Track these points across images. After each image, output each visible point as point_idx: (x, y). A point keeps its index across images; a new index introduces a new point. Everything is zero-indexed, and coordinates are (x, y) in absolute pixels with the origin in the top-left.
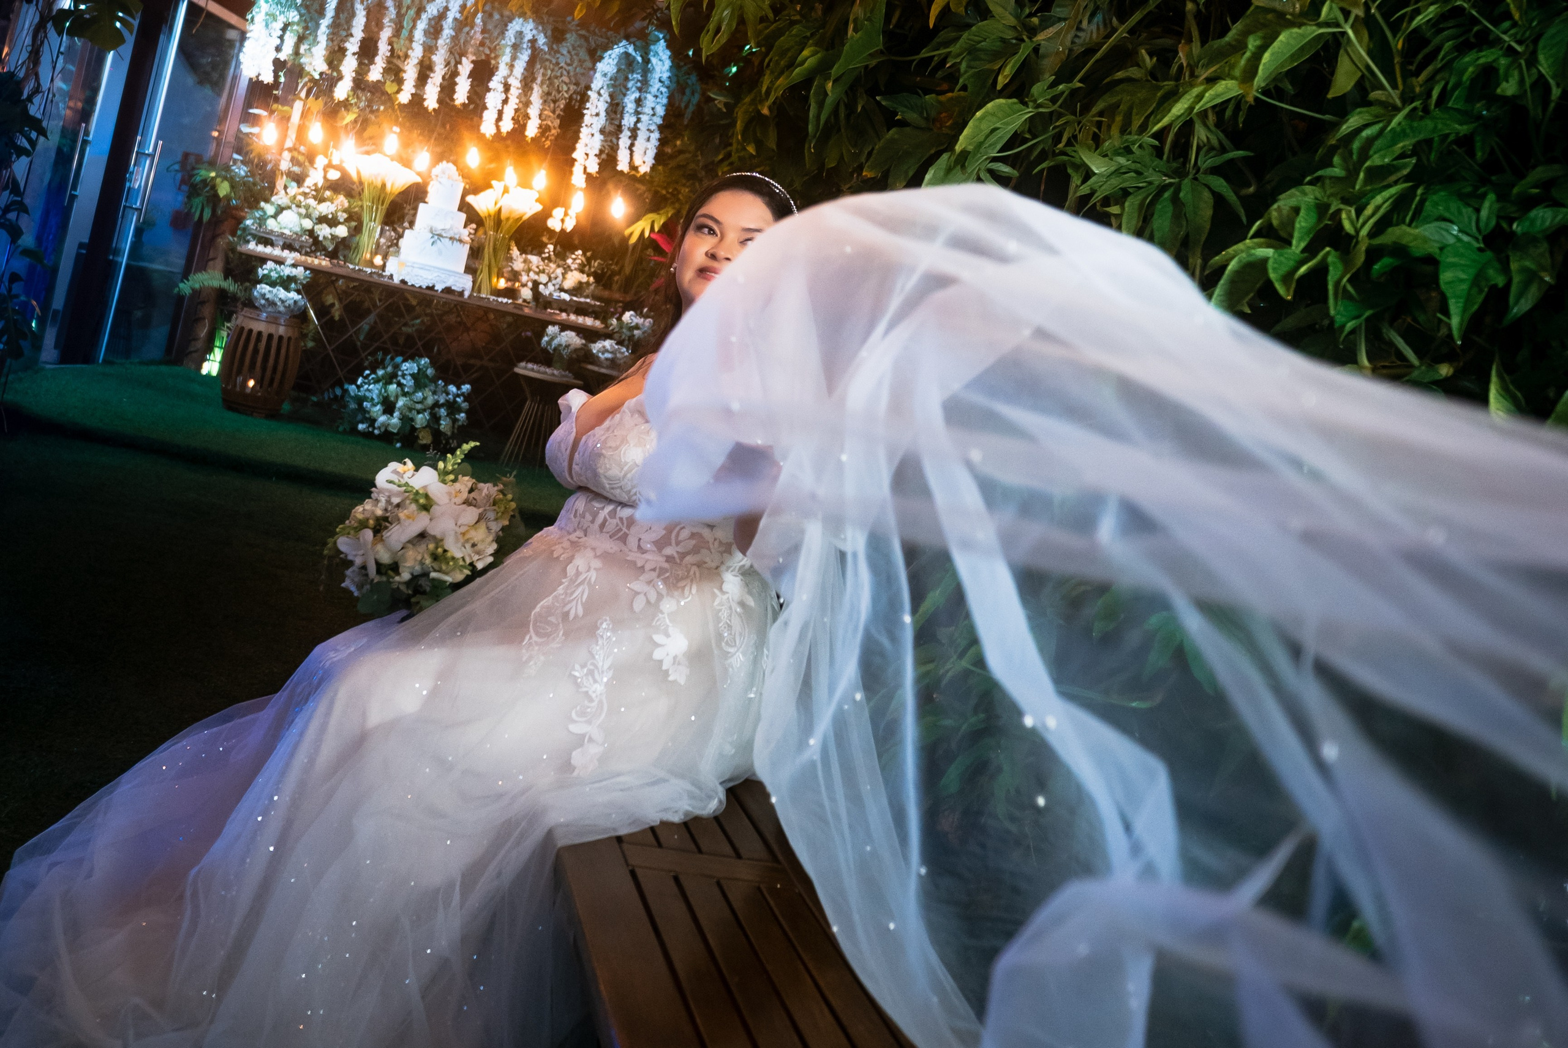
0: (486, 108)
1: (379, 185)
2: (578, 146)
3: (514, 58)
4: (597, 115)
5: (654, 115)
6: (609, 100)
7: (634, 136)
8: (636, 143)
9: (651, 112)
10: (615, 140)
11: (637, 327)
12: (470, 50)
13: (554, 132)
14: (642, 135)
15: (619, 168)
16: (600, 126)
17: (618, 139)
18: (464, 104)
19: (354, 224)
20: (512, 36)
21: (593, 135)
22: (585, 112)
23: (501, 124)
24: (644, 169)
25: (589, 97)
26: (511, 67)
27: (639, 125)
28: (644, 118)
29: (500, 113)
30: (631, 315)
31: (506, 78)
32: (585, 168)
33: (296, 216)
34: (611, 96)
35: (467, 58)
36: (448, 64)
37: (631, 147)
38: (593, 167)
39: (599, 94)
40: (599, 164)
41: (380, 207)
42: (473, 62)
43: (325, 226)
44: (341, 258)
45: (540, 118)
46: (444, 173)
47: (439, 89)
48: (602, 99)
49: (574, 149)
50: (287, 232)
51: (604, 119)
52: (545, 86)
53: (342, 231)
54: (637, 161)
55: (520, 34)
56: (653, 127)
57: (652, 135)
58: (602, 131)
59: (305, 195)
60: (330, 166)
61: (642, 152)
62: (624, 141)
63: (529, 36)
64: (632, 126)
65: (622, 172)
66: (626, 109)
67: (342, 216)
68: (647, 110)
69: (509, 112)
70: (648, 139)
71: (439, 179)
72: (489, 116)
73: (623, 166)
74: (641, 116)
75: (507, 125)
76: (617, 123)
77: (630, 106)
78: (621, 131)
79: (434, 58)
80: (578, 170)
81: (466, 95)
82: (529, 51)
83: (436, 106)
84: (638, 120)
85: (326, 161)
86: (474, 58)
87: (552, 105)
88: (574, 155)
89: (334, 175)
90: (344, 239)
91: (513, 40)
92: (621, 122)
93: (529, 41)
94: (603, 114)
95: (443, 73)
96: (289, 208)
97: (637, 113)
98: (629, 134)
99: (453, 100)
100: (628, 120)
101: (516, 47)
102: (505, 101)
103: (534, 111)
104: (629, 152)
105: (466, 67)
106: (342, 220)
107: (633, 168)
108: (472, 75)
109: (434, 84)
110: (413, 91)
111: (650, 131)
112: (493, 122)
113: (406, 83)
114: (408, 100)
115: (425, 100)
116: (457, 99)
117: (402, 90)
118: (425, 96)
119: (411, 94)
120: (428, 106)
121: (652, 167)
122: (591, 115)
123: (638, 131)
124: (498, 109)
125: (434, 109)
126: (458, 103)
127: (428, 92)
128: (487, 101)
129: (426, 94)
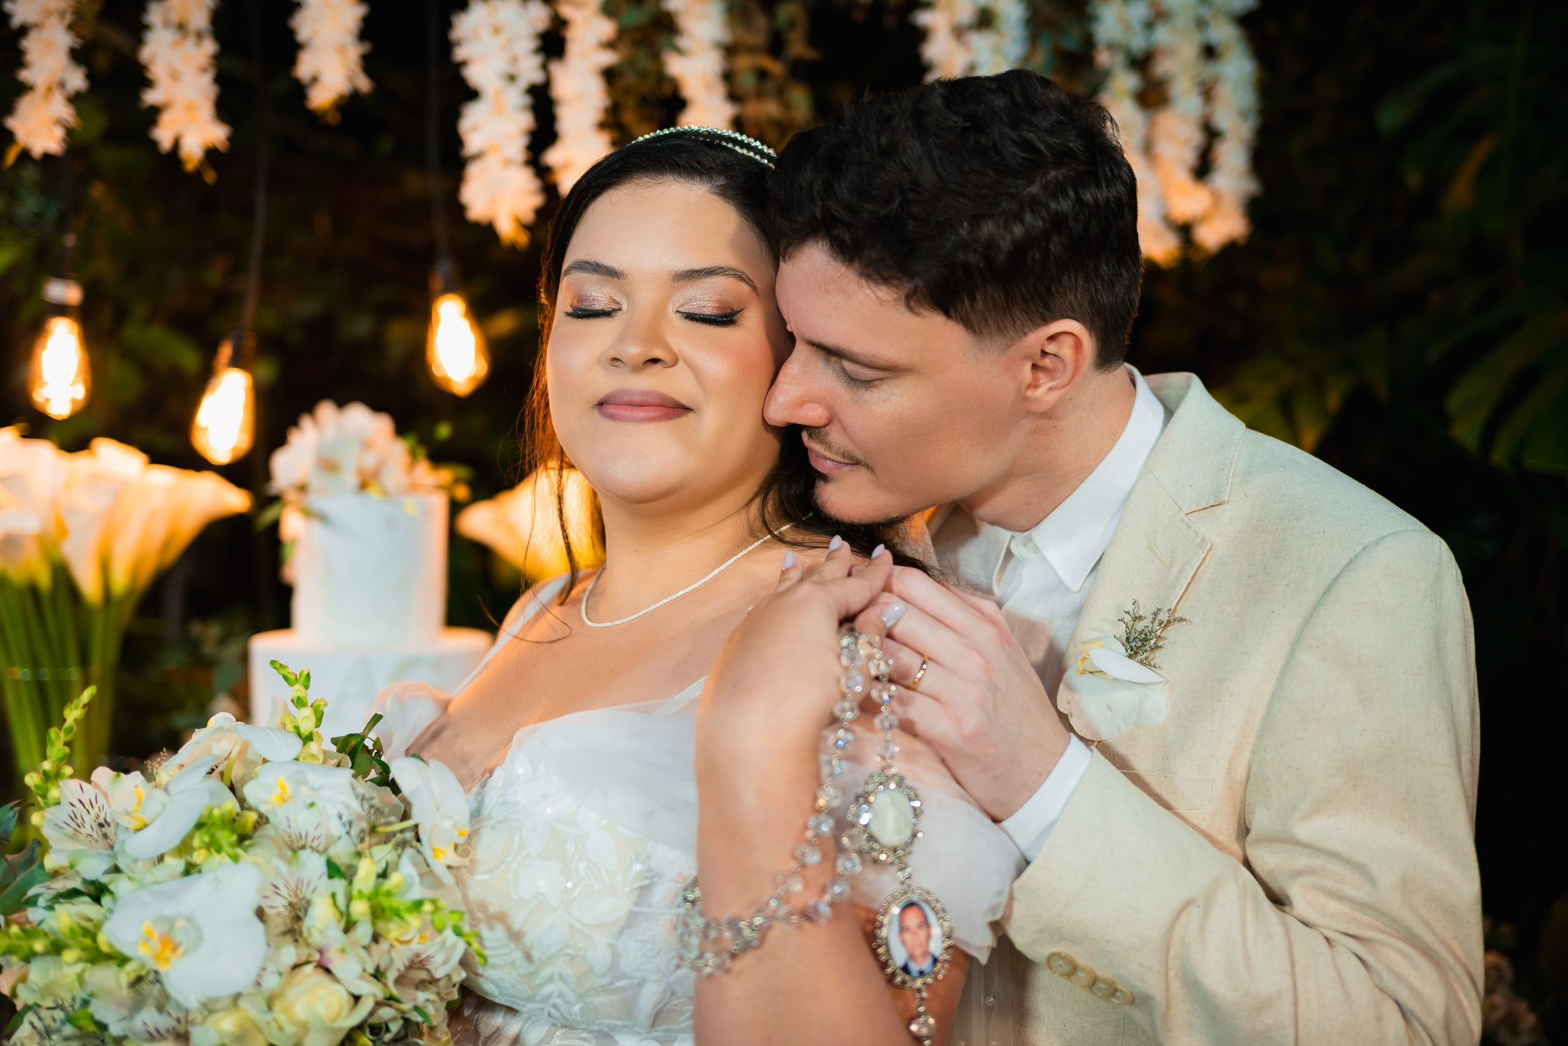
0: (472, 95)
1: (44, 579)
4: (985, 20)
7: (1153, 94)
8: (1169, 118)
14: (1184, 71)
18: (349, 104)
23: (553, 157)
24: (1214, 231)
27: (1163, 33)
29: (543, 110)
37: (1150, 152)
41: (74, 672)
45: (731, 97)
46: (328, 465)
47: (209, 47)
51: (1021, 32)
54: (1188, 201)
56: (1224, 33)
57: (1224, 69)
61: (1191, 156)
64: (1140, 43)
69: (579, 85)
70: (1207, 92)
71: (316, 501)
72: (492, 131)
76: (1071, 42)
78: (1103, 75)
81: (354, 51)
83: (217, 134)
84: (1156, 14)
92: (1088, 36)
94: (1011, 12)
98: (1129, 80)
99: (299, 90)
100: (1120, 19)
102: (552, 46)
103: (694, 67)
109: (181, 27)
110: (77, 80)
111: (1210, 52)
112: (516, 147)
113: (31, 45)
114: (59, 133)
115: (154, 113)
116: (315, 80)
117: (24, 89)
118: (151, 97)
119: (75, 99)
120: (176, 145)
121: (1254, 209)
122: (959, 32)
123: (1162, 67)
124: (523, 83)
125: (211, 154)
126: (321, 97)
127: (158, 71)
128: (460, 54)
129: (148, 83)
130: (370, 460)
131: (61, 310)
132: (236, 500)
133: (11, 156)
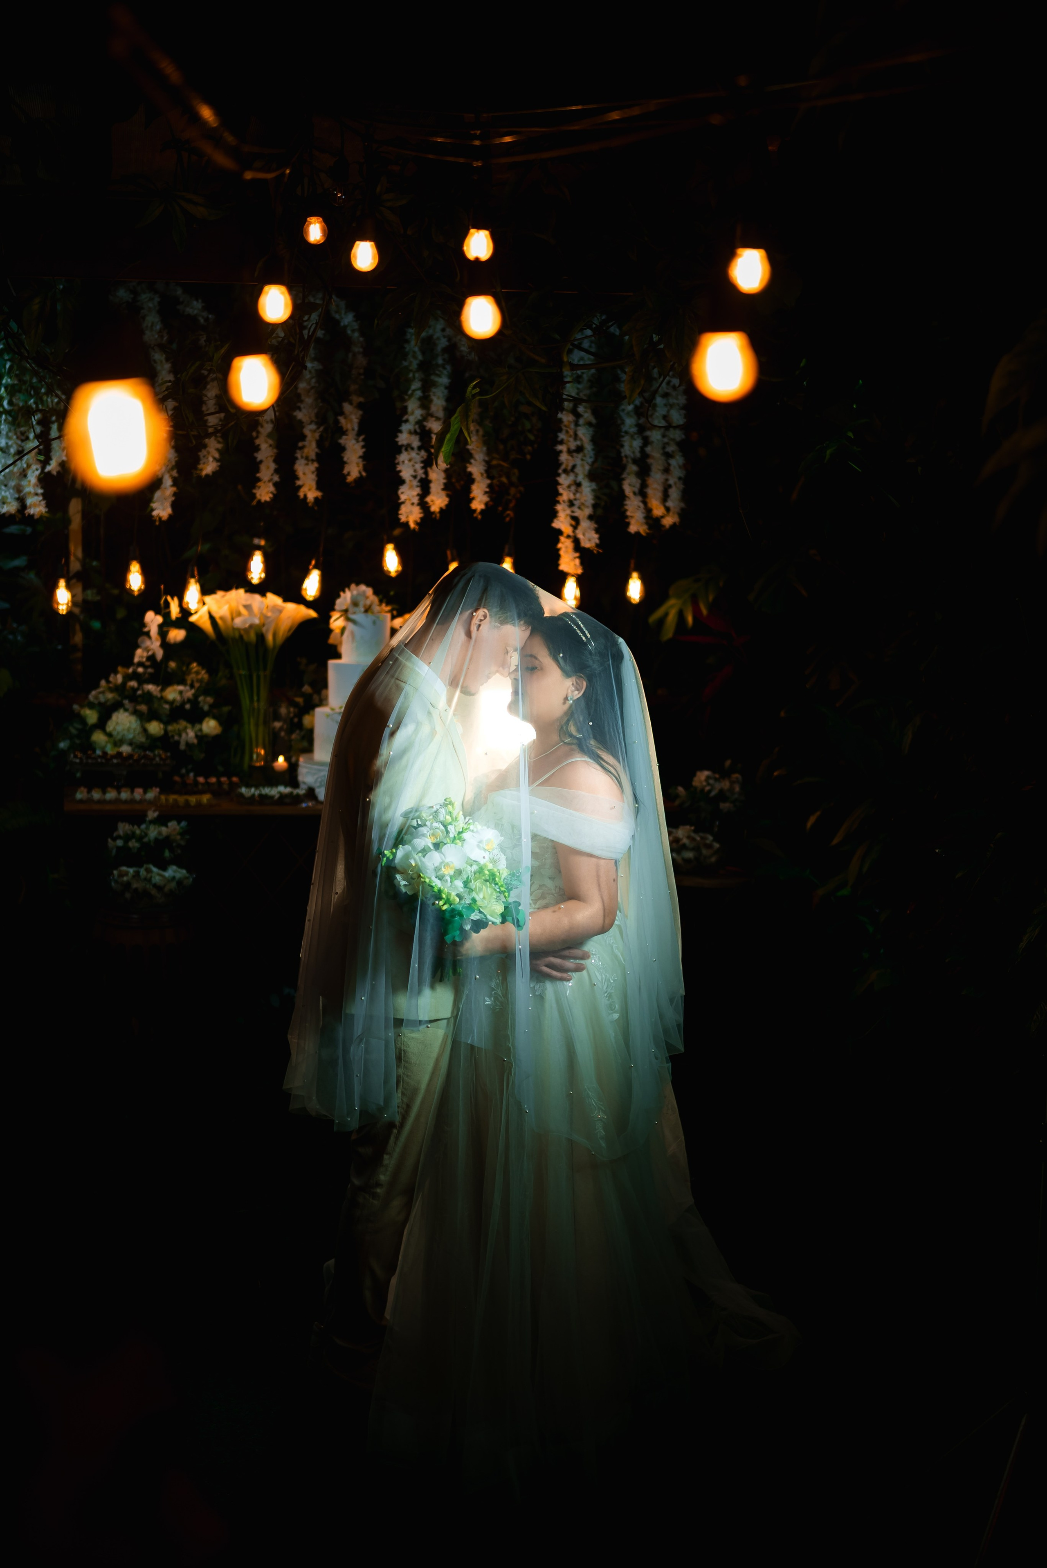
0: (402, 482)
2: (559, 507)
3: (427, 386)
4: (580, 449)
5: (667, 428)
6: (594, 421)
7: (644, 472)
8: (650, 481)
9: (663, 423)
10: (614, 484)
11: (722, 796)
12: (353, 387)
13: (513, 491)
14: (657, 463)
15: (633, 529)
16: (587, 468)
17: (620, 481)
18: (359, 480)
19: (226, 709)
20: (416, 349)
21: (578, 485)
22: (559, 447)
23: (428, 499)
24: (668, 521)
25: (561, 421)
26: (425, 402)
27: (648, 449)
28: (655, 436)
29: (425, 486)
30: (708, 778)
31: (420, 423)
32: (576, 542)
33: (133, 719)
34: (595, 413)
35: (351, 403)
36: (321, 419)
37: (642, 493)
38: (590, 538)
39: (578, 416)
40: (597, 531)
41: (262, 674)
42: (360, 406)
43: (183, 723)
44: (221, 769)
45: (489, 477)
46: (355, 604)
47: (316, 465)
48: (581, 421)
49: (554, 515)
50: (126, 749)
51: (592, 453)
52: (487, 422)
53: (210, 726)
54: (658, 511)
55: (428, 344)
56: (673, 448)
57: (673, 462)
58: (592, 476)
59: (135, 676)
60: (168, 624)
61: (659, 494)
62: (630, 485)
63: (443, 343)
64: (638, 455)
65: (638, 533)
66: (624, 428)
67: (206, 702)
68: (658, 421)
69: (437, 476)
70: (668, 471)
71: (351, 616)
72: (408, 494)
73: (637, 524)
74: (648, 433)
75: (438, 501)
76: (613, 455)
77: (629, 423)
78: (624, 468)
79: (299, 415)
80: (565, 547)
81: (362, 464)
82: (448, 367)
83: (318, 493)
84: (646, 442)
85: (159, 619)
86: (361, 399)
87: (501, 447)
88: (556, 524)
89: (177, 635)
90: (216, 737)
91: (420, 357)
92: (619, 453)
93: (445, 350)
94: (588, 447)
95: (317, 435)
96: (116, 706)
97: (641, 429)
98: (634, 468)
99: (344, 477)
100: (630, 447)
101: (427, 367)
102: (428, 463)
103: (476, 469)
104: (640, 498)
105: (351, 419)
106: (206, 708)
107: (652, 521)
108: (363, 429)
109: (307, 458)
110: (276, 478)
111: (668, 456)
112: (416, 500)
113: (263, 467)
114: (271, 496)
115: (300, 487)
116: (349, 474)
117: (259, 480)
118: (298, 483)
119: (276, 485)
120: (305, 496)
121: (682, 514)
122: (570, 452)
123: (650, 461)
124: (419, 478)
125: (316, 499)
126: (350, 479)
127: (300, 473)
128: (399, 468)
129: (298, 479)
130: (368, 602)
131: (258, 548)
132: (313, 614)
133: (254, 503)
